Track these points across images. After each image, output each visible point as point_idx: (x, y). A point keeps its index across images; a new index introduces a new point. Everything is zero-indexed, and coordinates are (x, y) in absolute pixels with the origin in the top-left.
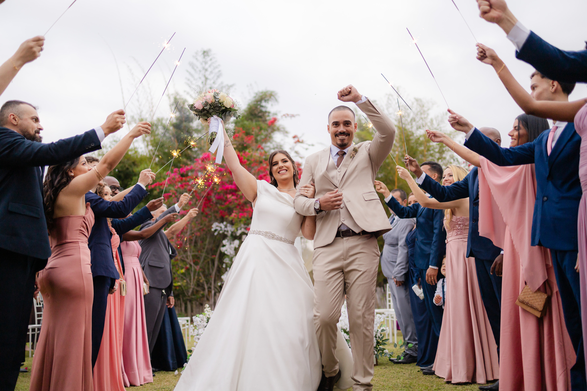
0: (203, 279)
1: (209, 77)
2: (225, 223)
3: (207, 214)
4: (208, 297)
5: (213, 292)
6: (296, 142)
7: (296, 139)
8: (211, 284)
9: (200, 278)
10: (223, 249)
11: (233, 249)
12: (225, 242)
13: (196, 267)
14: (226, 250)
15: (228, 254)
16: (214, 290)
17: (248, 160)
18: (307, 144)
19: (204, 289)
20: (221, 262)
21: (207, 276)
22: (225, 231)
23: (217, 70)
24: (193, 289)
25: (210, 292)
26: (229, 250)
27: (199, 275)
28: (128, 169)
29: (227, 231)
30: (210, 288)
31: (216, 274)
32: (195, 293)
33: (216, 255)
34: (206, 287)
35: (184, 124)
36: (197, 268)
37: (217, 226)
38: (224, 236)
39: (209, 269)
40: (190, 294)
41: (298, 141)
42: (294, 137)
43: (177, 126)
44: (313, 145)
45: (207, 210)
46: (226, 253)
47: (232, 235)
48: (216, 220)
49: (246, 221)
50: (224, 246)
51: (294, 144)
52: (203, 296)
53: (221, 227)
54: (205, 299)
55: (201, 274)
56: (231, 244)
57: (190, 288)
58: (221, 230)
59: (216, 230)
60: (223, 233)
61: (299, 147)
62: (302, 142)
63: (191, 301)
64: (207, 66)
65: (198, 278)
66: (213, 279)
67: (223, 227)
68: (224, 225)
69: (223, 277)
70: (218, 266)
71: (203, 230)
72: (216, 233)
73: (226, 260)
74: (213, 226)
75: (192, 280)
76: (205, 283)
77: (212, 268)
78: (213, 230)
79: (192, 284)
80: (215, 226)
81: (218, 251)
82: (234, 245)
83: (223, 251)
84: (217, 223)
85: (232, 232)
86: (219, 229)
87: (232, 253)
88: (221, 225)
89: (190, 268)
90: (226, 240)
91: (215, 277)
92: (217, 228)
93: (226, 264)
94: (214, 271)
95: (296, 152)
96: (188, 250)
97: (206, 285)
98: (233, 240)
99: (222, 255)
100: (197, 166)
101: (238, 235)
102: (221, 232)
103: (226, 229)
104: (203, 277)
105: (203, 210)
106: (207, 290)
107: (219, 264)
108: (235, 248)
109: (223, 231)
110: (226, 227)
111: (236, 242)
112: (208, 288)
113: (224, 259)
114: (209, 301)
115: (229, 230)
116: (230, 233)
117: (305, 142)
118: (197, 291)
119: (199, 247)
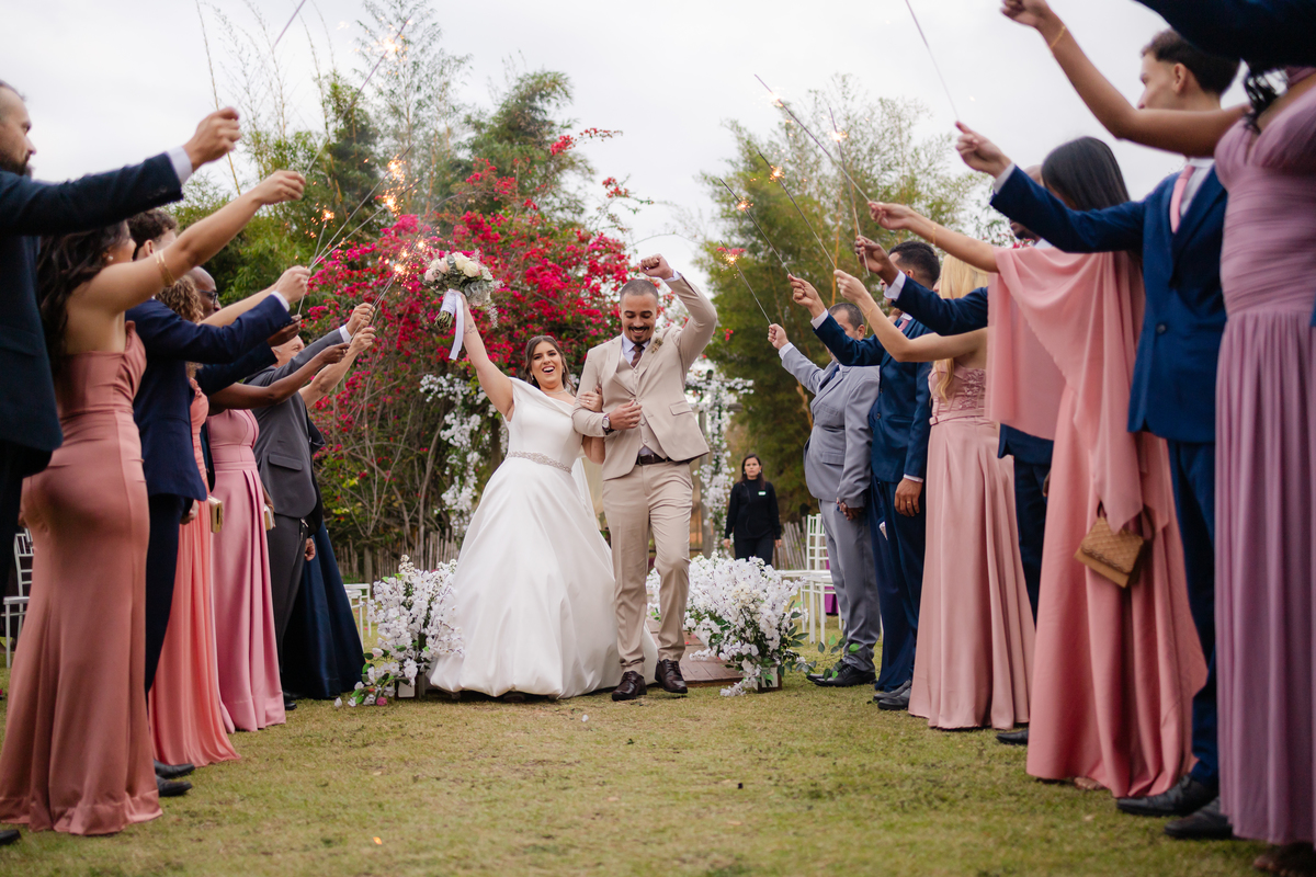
0: (398, 502)
1: (413, 38)
2: (449, 376)
3: (408, 354)
4: (411, 540)
5: (422, 529)
6: (609, 195)
7: (612, 188)
8: (417, 512)
9: (393, 497)
10: (445, 435)
11: (467, 434)
12: (448, 418)
13: (383, 473)
14: (452, 437)
15: (458, 444)
16: (425, 524)
17: (503, 233)
18: (636, 199)
19: (402, 524)
20: (441, 462)
21: (409, 494)
22: (449, 393)
23: (428, 23)
24: (378, 521)
25: (414, 528)
26: (457, 436)
27: (390, 492)
29: (455, 395)
30: (414, 520)
31: (428, 489)
32: (381, 531)
33: (429, 447)
34: (407, 519)
35: (356, 146)
36: (387, 475)
37: (431, 383)
38: (448, 406)
39: (413, 480)
40: (369, 533)
41: (617, 192)
42: (608, 183)
43: (338, 152)
44: (649, 202)
45: (408, 346)
46: (451, 441)
47: (464, 403)
48: (430, 369)
50: (447, 427)
51: (609, 200)
52: (400, 538)
53: (441, 386)
54: (404, 544)
55: (394, 488)
56: (462, 424)
57: (371, 520)
58: (442, 391)
59: (429, 391)
60: (446, 398)
61: (618, 206)
62: (626, 195)
63: (372, 549)
64: (405, 13)
65: (389, 498)
66: (422, 501)
67: (445, 384)
68: (447, 380)
69: (444, 496)
70: (434, 473)
71: (399, 391)
72: (430, 397)
73: (453, 459)
74: (422, 382)
75: (375, 503)
76: (404, 508)
77: (420, 475)
78: (422, 390)
79: (374, 511)
80: (427, 382)
81: (435, 438)
82: (471, 424)
83: (445, 439)
84: (431, 376)
85: (465, 396)
86: (436, 389)
87: (464, 443)
88: (442, 380)
89: (371, 475)
90: (453, 415)
91: (426, 497)
92: (432, 387)
93: (453, 468)
94: (426, 483)
95: (612, 218)
96: (366, 434)
97: (405, 513)
98: (469, 415)
99: (444, 448)
100: (386, 246)
101: (479, 402)
102: (440, 395)
103: (451, 389)
104: (399, 497)
105: (400, 347)
106: (408, 525)
107: (436, 467)
108: (472, 431)
109: (445, 394)
110: (452, 384)
111: (476, 420)
112: (410, 521)
113: (447, 456)
114: (414, 548)
115: (459, 393)
116: (461, 397)
117: (633, 196)
118: (387, 527)
119: (391, 430)
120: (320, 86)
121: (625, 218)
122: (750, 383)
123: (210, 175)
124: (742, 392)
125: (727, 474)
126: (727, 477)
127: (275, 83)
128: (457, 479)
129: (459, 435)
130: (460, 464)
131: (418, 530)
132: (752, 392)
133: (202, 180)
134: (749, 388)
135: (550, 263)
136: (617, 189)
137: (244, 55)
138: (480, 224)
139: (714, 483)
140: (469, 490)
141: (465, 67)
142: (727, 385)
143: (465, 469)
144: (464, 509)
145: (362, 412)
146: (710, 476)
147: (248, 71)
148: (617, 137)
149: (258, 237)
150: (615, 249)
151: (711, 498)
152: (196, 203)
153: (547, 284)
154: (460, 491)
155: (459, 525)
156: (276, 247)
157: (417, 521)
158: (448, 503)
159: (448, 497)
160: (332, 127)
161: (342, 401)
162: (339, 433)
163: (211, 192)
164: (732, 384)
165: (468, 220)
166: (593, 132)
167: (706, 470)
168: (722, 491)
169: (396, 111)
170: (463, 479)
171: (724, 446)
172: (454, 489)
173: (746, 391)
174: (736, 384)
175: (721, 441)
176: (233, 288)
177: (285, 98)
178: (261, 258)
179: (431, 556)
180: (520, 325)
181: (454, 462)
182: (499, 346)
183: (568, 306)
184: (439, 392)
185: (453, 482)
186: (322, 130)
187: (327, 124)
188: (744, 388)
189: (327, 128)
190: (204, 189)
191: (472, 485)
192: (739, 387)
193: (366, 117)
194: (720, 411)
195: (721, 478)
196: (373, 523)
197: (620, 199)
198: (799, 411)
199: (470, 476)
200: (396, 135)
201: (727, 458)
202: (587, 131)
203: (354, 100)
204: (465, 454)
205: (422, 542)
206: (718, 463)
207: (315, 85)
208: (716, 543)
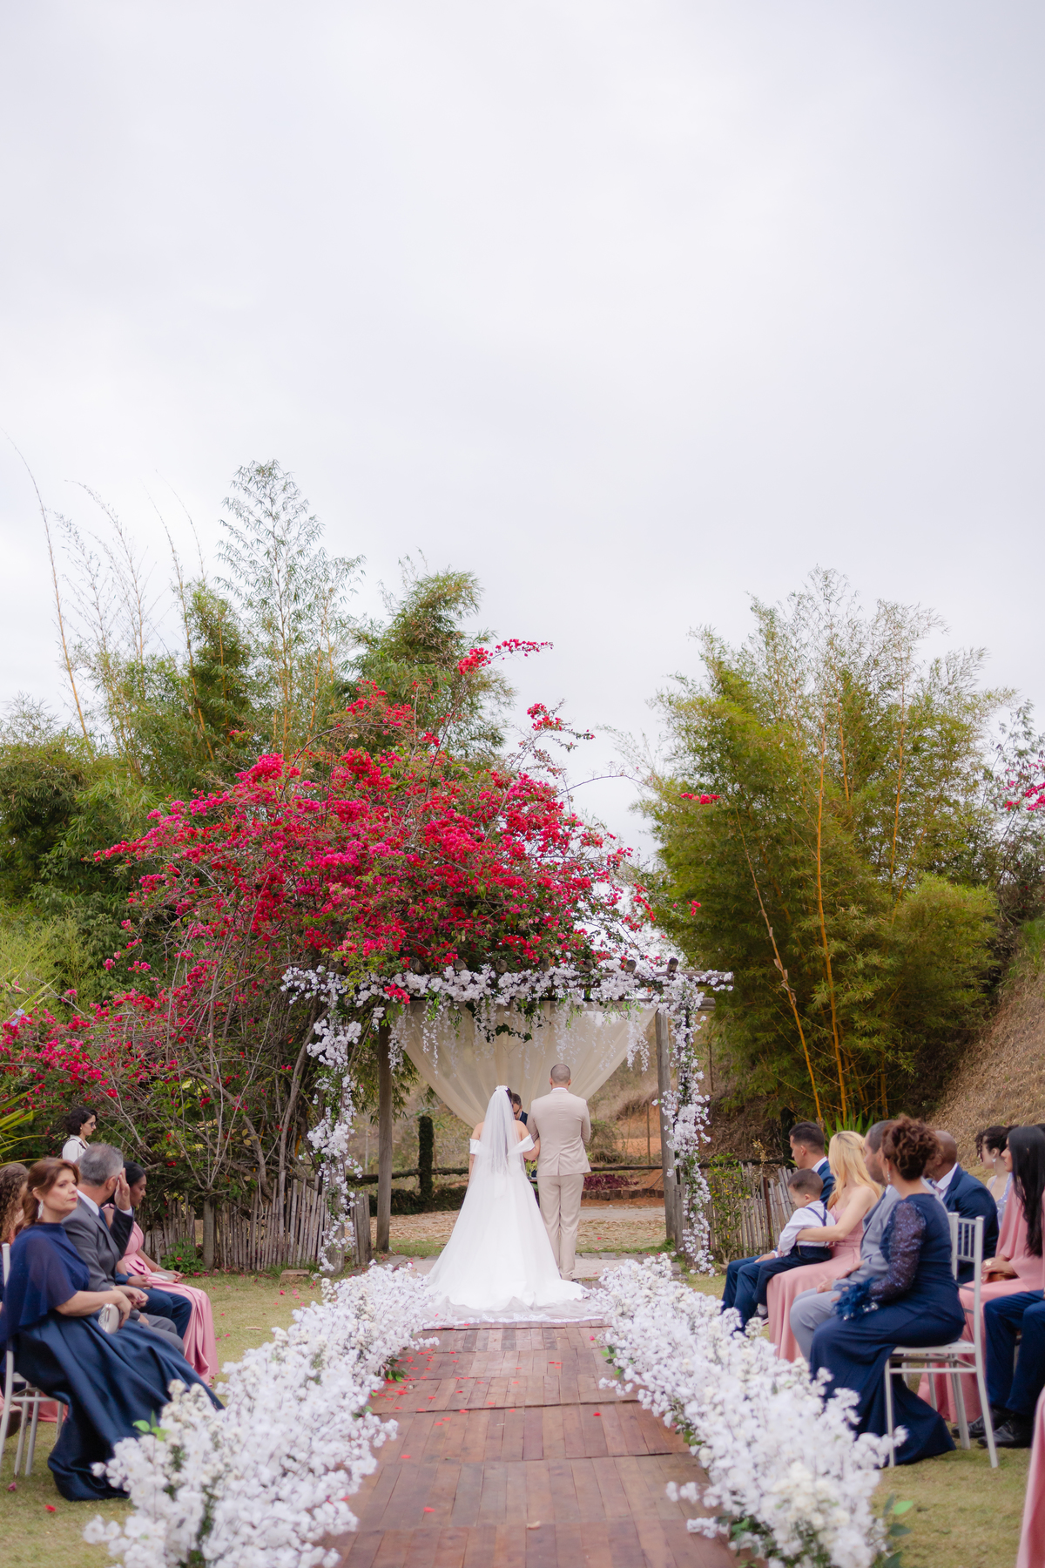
0: (252, 1138)
1: (286, 537)
2: (320, 969)
3: (266, 938)
4: (268, 1190)
5: (283, 1175)
6: (537, 727)
7: (540, 718)
8: (277, 1151)
9: (245, 1132)
10: (314, 1049)
11: (343, 1049)
12: (317, 1027)
13: (231, 1098)
14: (323, 1053)
15: (330, 1063)
16: (286, 1168)
17: (396, 776)
18: (571, 732)
19: (255, 1168)
20: (308, 1085)
21: (266, 1126)
22: (320, 992)
24: (223, 1164)
25: (272, 1174)
26: (330, 1052)
27: (240, 1124)
28: (57, 793)
29: (328, 994)
30: (273, 1162)
31: (292, 1119)
32: (225, 1180)
33: (293, 1064)
34: (262, 1161)
35: (221, 669)
36: (236, 1101)
37: (296, 978)
38: (319, 1009)
39: (272, 1106)
40: (210, 1184)
41: (546, 723)
42: (534, 712)
43: (203, 677)
44: (589, 736)
45: (267, 927)
46: (321, 1059)
47: (340, 1005)
48: (297, 960)
49: (383, 964)
50: (317, 1039)
51: (535, 733)
52: (251, 1188)
53: (309, 982)
54: (259, 1196)
55: (246, 1119)
56: (336, 1034)
57: (212, 1165)
58: (311, 990)
59: (292, 990)
60: (316, 998)
62: (558, 725)
63: (215, 1202)
65: (239, 1133)
66: (284, 1136)
67: (314, 981)
68: (318, 974)
69: (310, 1135)
70: (300, 1098)
71: (255, 986)
72: (295, 998)
73: (324, 1084)
74: (284, 978)
75: (219, 1139)
76: (259, 1147)
77: (281, 1099)
78: (283, 988)
79: (217, 1152)
80: (291, 977)
81: (301, 1053)
82: (348, 1035)
83: (313, 1055)
84: (296, 969)
85: (341, 996)
86: (303, 986)
87: (339, 1060)
88: (311, 975)
89: (215, 1101)
90: (324, 1023)
91: (290, 1130)
92: (297, 983)
93: (323, 1095)
94: (289, 1111)
95: (540, 755)
96: (211, 1045)
97: (260, 1154)
98: (345, 1022)
99: (312, 1066)
100: (240, 796)
101: (359, 1004)
102: (308, 995)
103: (323, 986)
104: (253, 1131)
105: (257, 930)
106: (263, 1171)
107: (303, 1091)
108: (350, 1044)
109: (314, 993)
110: (323, 981)
111: (355, 1029)
112: (267, 1163)
113: (316, 1080)
114: (271, 1201)
115: (333, 991)
116: (336, 998)
117: (567, 727)
118: (235, 1174)
119: (244, 1038)
120: (182, 597)
121: (558, 755)
122: (728, 976)
123: (43, 706)
124: (717, 989)
125: (699, 1104)
126: (700, 1108)
127: (132, 597)
128: (328, 1109)
129: (332, 1050)
130: (332, 1090)
131: (278, 1174)
132: (730, 988)
133: (33, 711)
134: (727, 983)
135: (457, 815)
136: (546, 719)
137: (94, 565)
138: (366, 764)
139: (680, 1118)
140: (345, 1127)
141: (356, 572)
142: (697, 979)
143: (339, 1096)
144: (337, 1153)
145: (207, 1015)
146: (675, 1107)
147: (98, 582)
148: (545, 650)
149: (97, 779)
150: (545, 797)
151: (677, 1139)
152: (25, 739)
153: (452, 844)
154: (333, 1130)
155: (330, 1175)
156: (118, 791)
157: (276, 1163)
158: (316, 1145)
159: (315, 1136)
160: (196, 646)
161: (183, 998)
162: (174, 1044)
163: (44, 726)
164: (704, 978)
165: (351, 762)
166: (513, 644)
167: (669, 1097)
168: (694, 1129)
169: (269, 625)
170: (335, 1110)
171: (695, 1064)
172: (324, 1124)
173: (723, 987)
174: (709, 978)
175: (689, 1058)
176: (63, 843)
177: (143, 615)
178: (100, 805)
179: (293, 1214)
180: (415, 898)
181: (325, 1087)
182: (388, 929)
183: (481, 874)
184: (306, 991)
185: (323, 1115)
186: (183, 649)
187: (189, 644)
188: (720, 982)
189: (189, 646)
190: (36, 723)
191: (348, 1120)
192: (713, 982)
193: (235, 634)
194: (687, 1017)
195: (692, 1110)
196: (216, 1169)
197: (549, 732)
198: (777, 991)
199: (346, 1107)
200: (271, 653)
201: (698, 1081)
202: (505, 644)
203: (222, 613)
204: (340, 1076)
205: (282, 1194)
206: (686, 1088)
207: (175, 597)
208: (686, 1202)
